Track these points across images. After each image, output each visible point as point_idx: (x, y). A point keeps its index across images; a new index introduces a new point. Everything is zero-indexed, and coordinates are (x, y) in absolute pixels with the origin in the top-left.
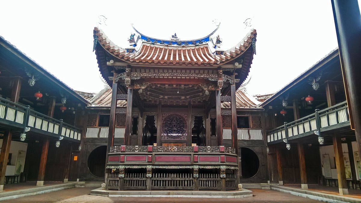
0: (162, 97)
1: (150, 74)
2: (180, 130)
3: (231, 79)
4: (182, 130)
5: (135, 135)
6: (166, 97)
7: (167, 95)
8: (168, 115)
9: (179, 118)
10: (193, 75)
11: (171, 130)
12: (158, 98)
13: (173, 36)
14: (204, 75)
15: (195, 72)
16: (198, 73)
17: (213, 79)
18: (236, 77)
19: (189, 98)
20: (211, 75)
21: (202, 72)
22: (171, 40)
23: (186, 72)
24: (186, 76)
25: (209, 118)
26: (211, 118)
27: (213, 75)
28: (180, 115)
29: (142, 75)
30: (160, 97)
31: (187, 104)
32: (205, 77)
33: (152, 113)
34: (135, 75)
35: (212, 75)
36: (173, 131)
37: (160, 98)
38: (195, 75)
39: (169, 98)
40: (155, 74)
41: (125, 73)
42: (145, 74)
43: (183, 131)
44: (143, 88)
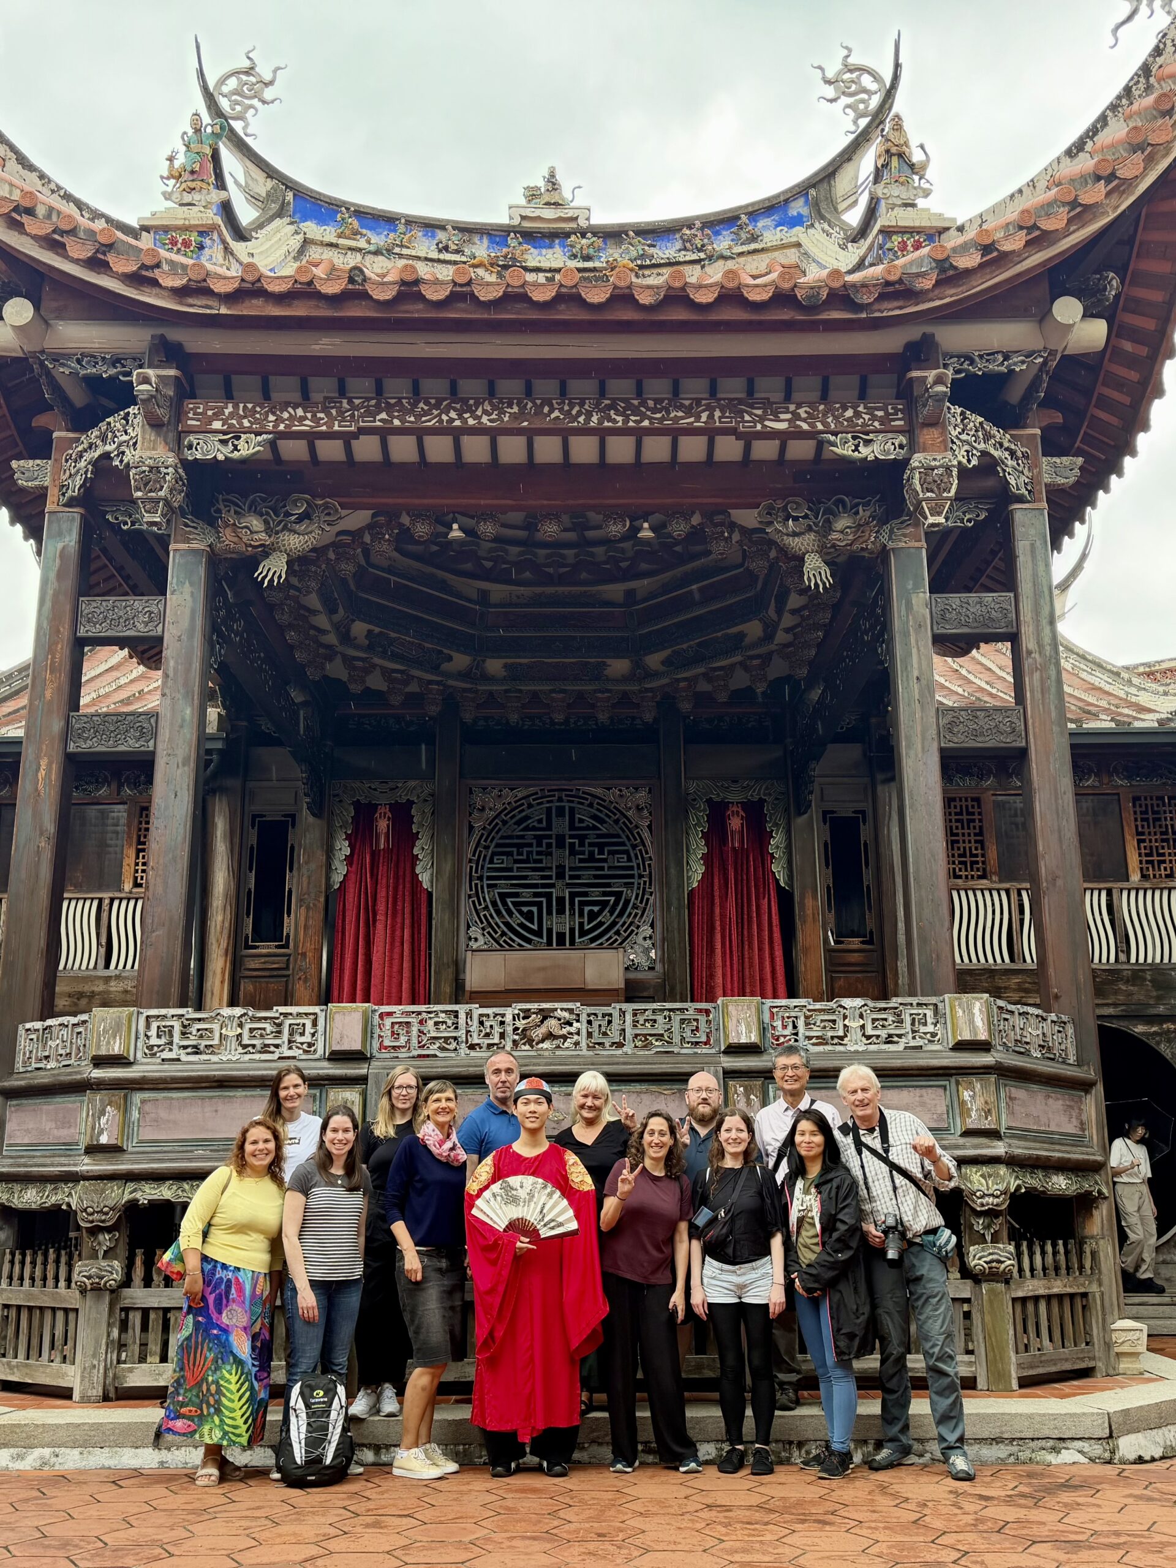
0: (461, 661)
1: (341, 413)
2: (604, 904)
3: (1012, 453)
4: (616, 903)
5: (266, 948)
6: (495, 666)
7: (498, 648)
8: (510, 797)
9: (595, 817)
10: (704, 416)
11: (539, 905)
12: (435, 669)
13: (532, 194)
14: (796, 416)
15: (713, 392)
16: (741, 401)
17: (868, 442)
18: (1052, 445)
19: (662, 668)
20: (849, 413)
21: (770, 387)
22: (516, 221)
23: (639, 393)
24: (646, 423)
25: (815, 813)
26: (825, 813)
27: (870, 411)
28: (599, 791)
29: (277, 423)
30: (445, 666)
31: (649, 717)
32: (805, 426)
33: (391, 785)
34: (217, 425)
35: (857, 414)
36: (549, 913)
37: (448, 675)
38: (717, 414)
39: (514, 674)
40: (383, 415)
41: (132, 410)
42: (300, 412)
43: (621, 915)
44: (295, 542)
